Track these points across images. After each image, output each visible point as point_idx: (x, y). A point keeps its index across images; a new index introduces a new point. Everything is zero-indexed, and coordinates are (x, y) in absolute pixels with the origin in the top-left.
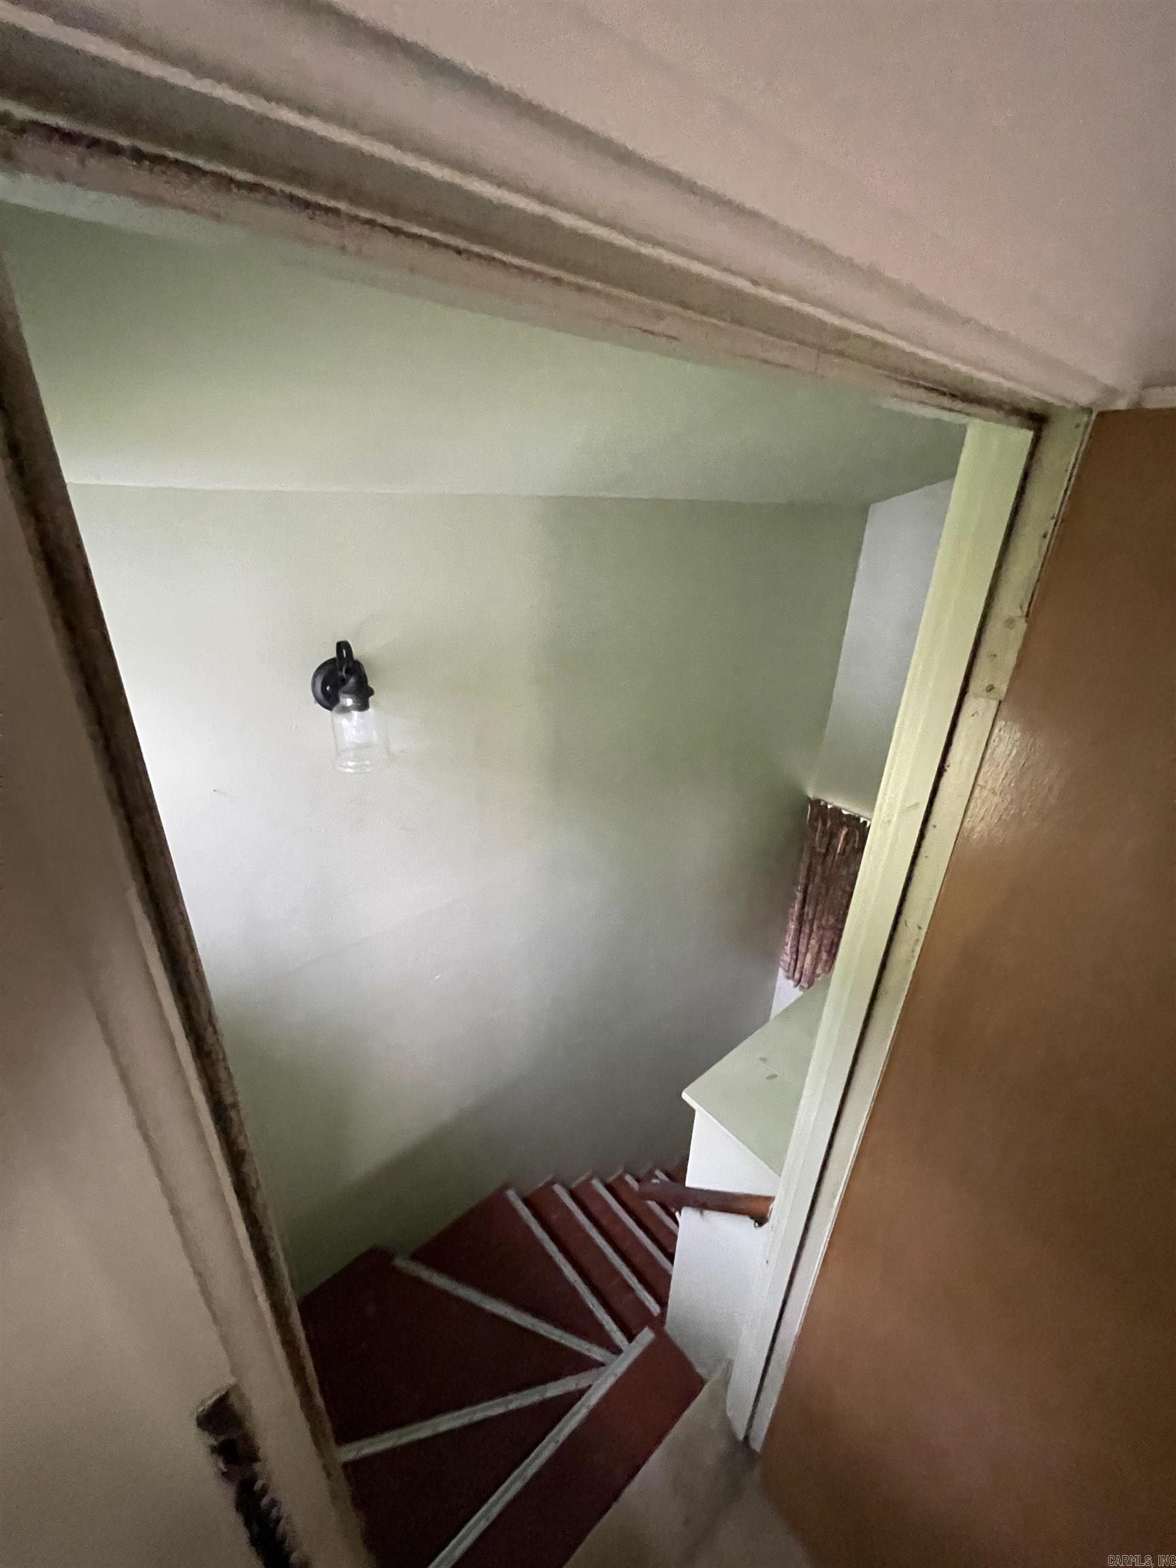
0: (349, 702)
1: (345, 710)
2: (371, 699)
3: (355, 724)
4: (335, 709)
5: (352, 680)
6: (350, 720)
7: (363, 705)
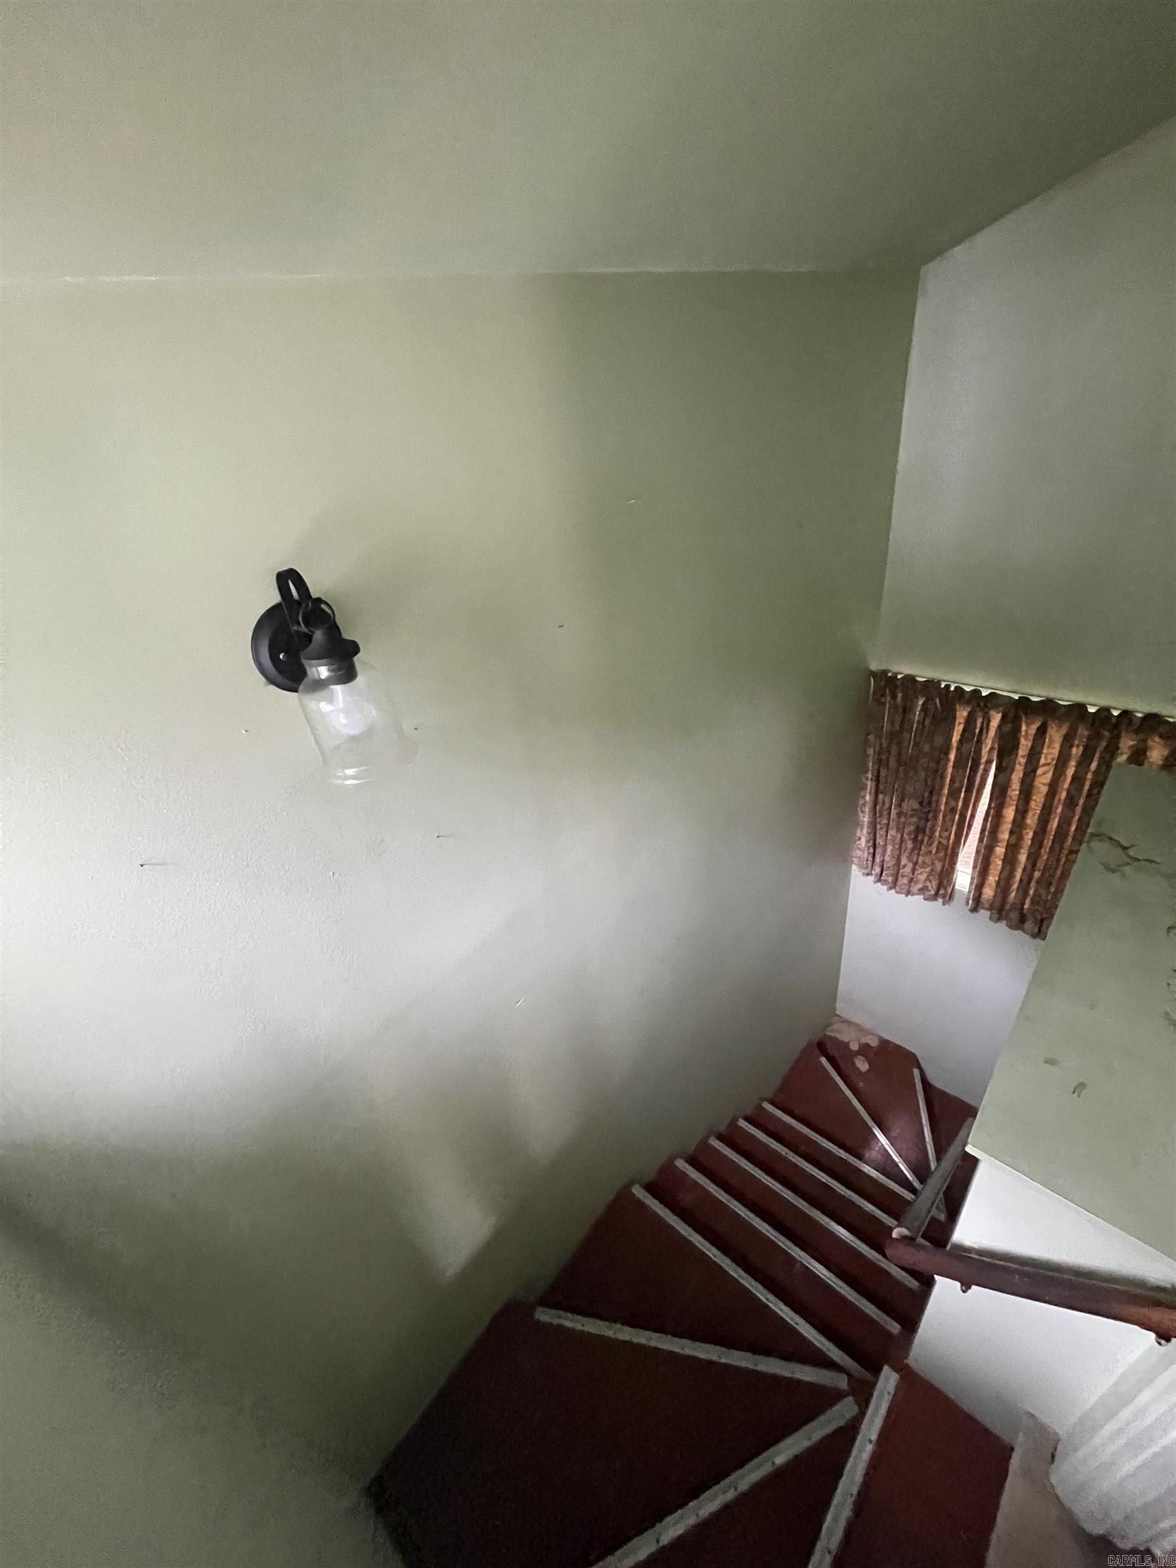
0: (324, 672)
1: (320, 685)
2: (357, 659)
3: (341, 705)
4: (301, 688)
5: (318, 635)
6: (331, 700)
7: (347, 674)
